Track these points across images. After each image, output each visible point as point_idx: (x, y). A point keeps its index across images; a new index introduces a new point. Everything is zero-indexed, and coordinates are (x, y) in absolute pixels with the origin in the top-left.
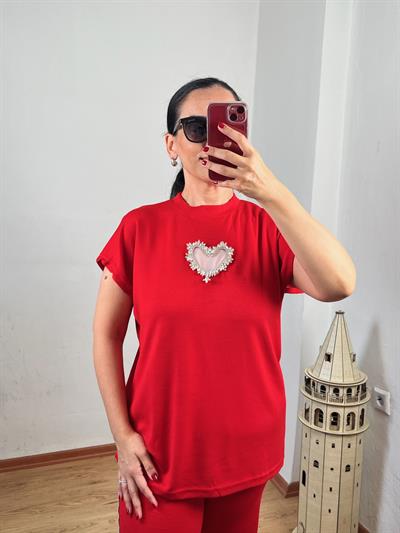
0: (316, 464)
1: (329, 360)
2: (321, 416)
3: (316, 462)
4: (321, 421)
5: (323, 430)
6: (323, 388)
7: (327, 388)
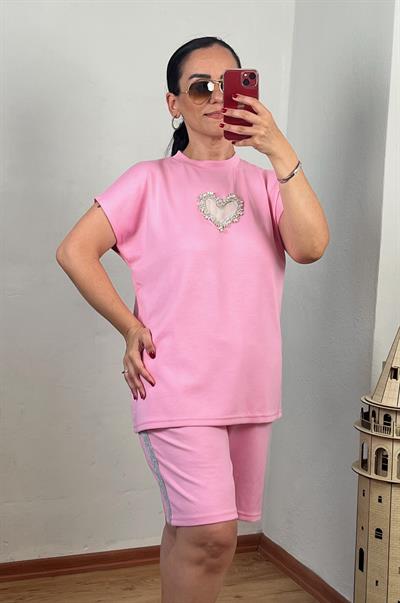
0: (379, 534)
1: (395, 377)
2: (385, 461)
3: (378, 530)
4: (385, 468)
5: (388, 479)
6: (387, 418)
7: (393, 417)
